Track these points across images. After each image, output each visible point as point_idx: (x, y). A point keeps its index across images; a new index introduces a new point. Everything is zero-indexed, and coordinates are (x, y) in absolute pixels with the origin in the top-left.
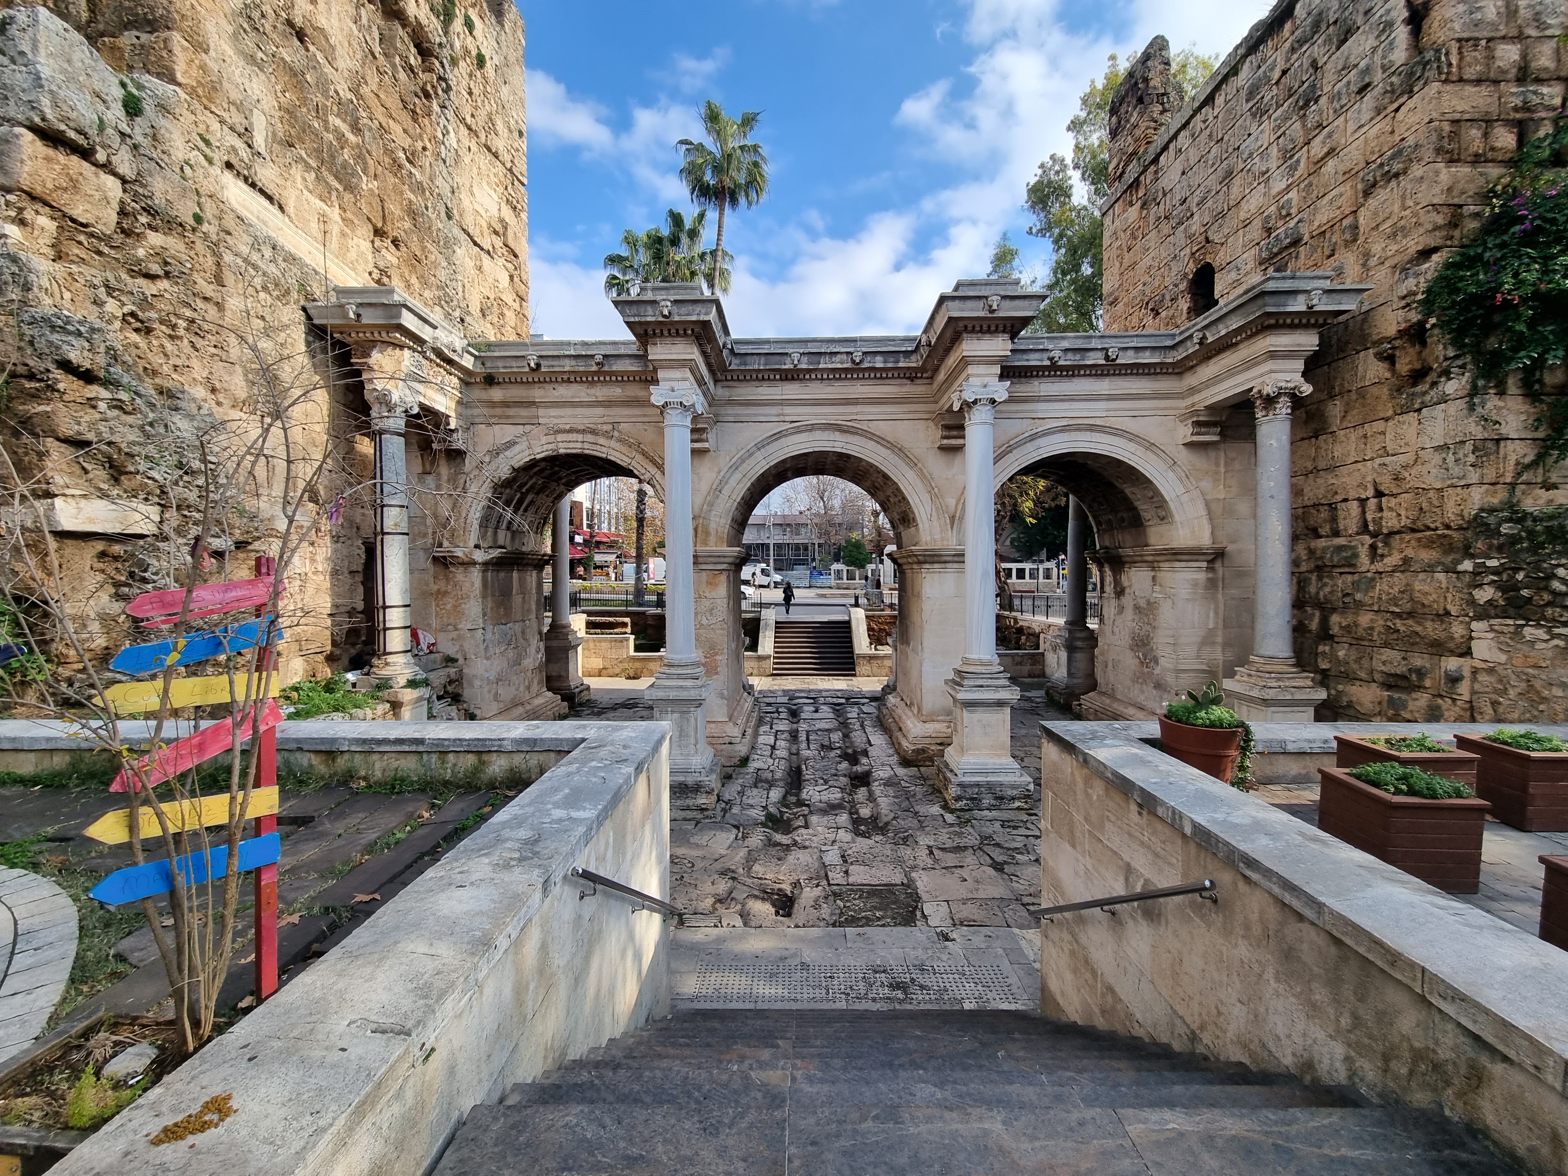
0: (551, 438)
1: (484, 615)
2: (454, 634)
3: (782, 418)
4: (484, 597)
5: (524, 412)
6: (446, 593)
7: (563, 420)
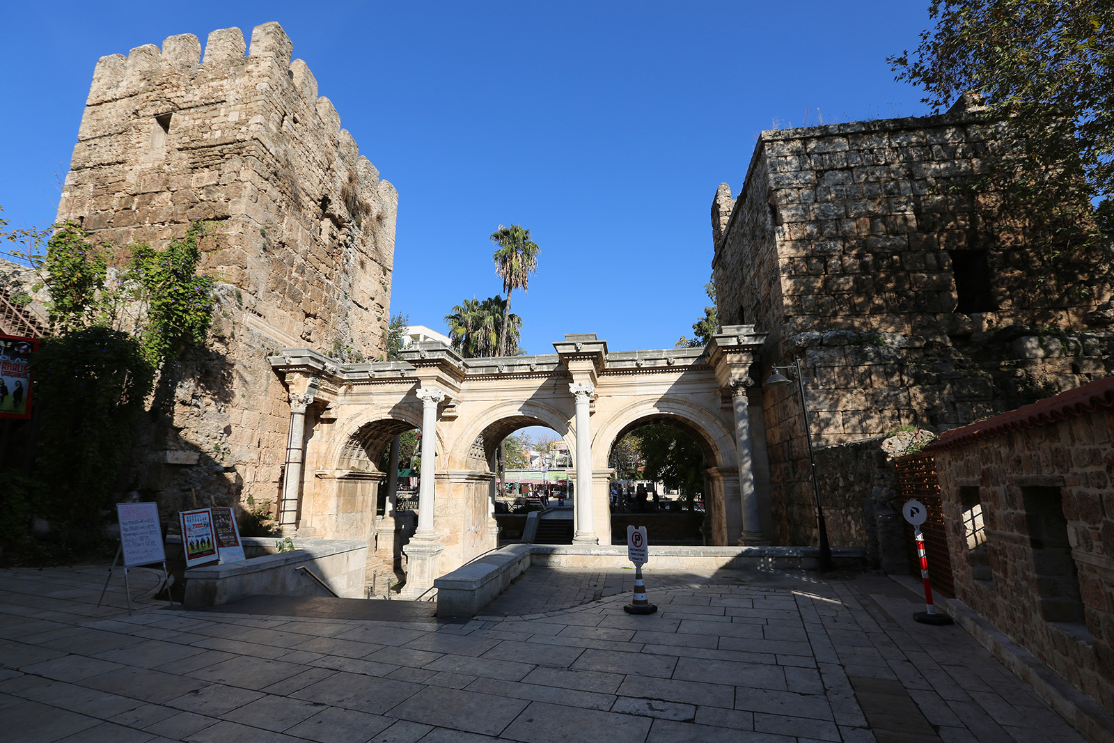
0: (378, 411)
1: (338, 507)
2: (321, 517)
3: (496, 399)
4: (338, 496)
5: (366, 398)
6: (319, 494)
7: (385, 402)
